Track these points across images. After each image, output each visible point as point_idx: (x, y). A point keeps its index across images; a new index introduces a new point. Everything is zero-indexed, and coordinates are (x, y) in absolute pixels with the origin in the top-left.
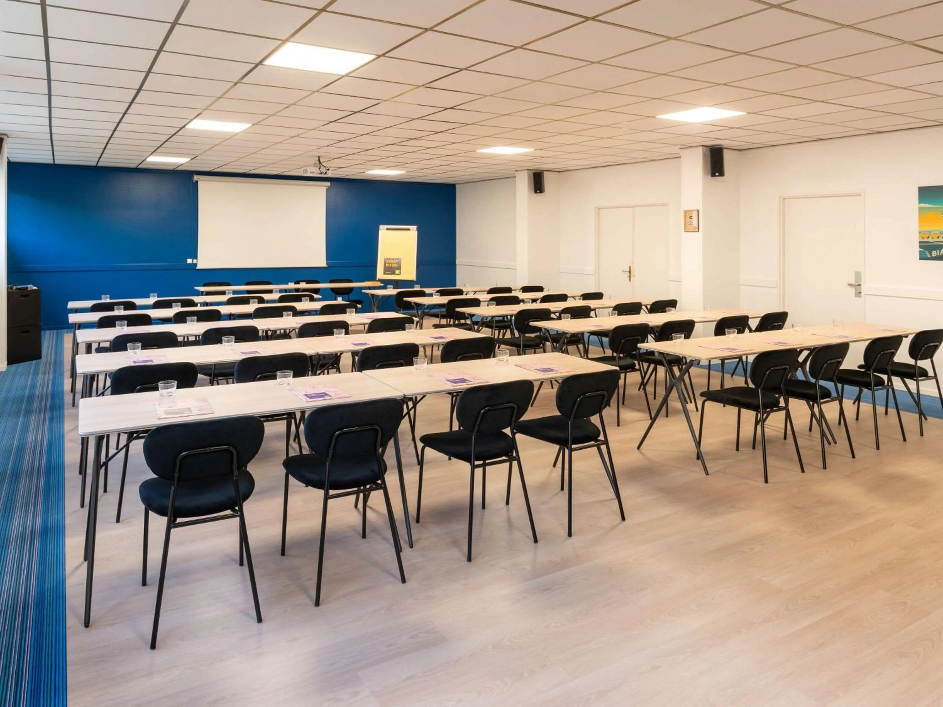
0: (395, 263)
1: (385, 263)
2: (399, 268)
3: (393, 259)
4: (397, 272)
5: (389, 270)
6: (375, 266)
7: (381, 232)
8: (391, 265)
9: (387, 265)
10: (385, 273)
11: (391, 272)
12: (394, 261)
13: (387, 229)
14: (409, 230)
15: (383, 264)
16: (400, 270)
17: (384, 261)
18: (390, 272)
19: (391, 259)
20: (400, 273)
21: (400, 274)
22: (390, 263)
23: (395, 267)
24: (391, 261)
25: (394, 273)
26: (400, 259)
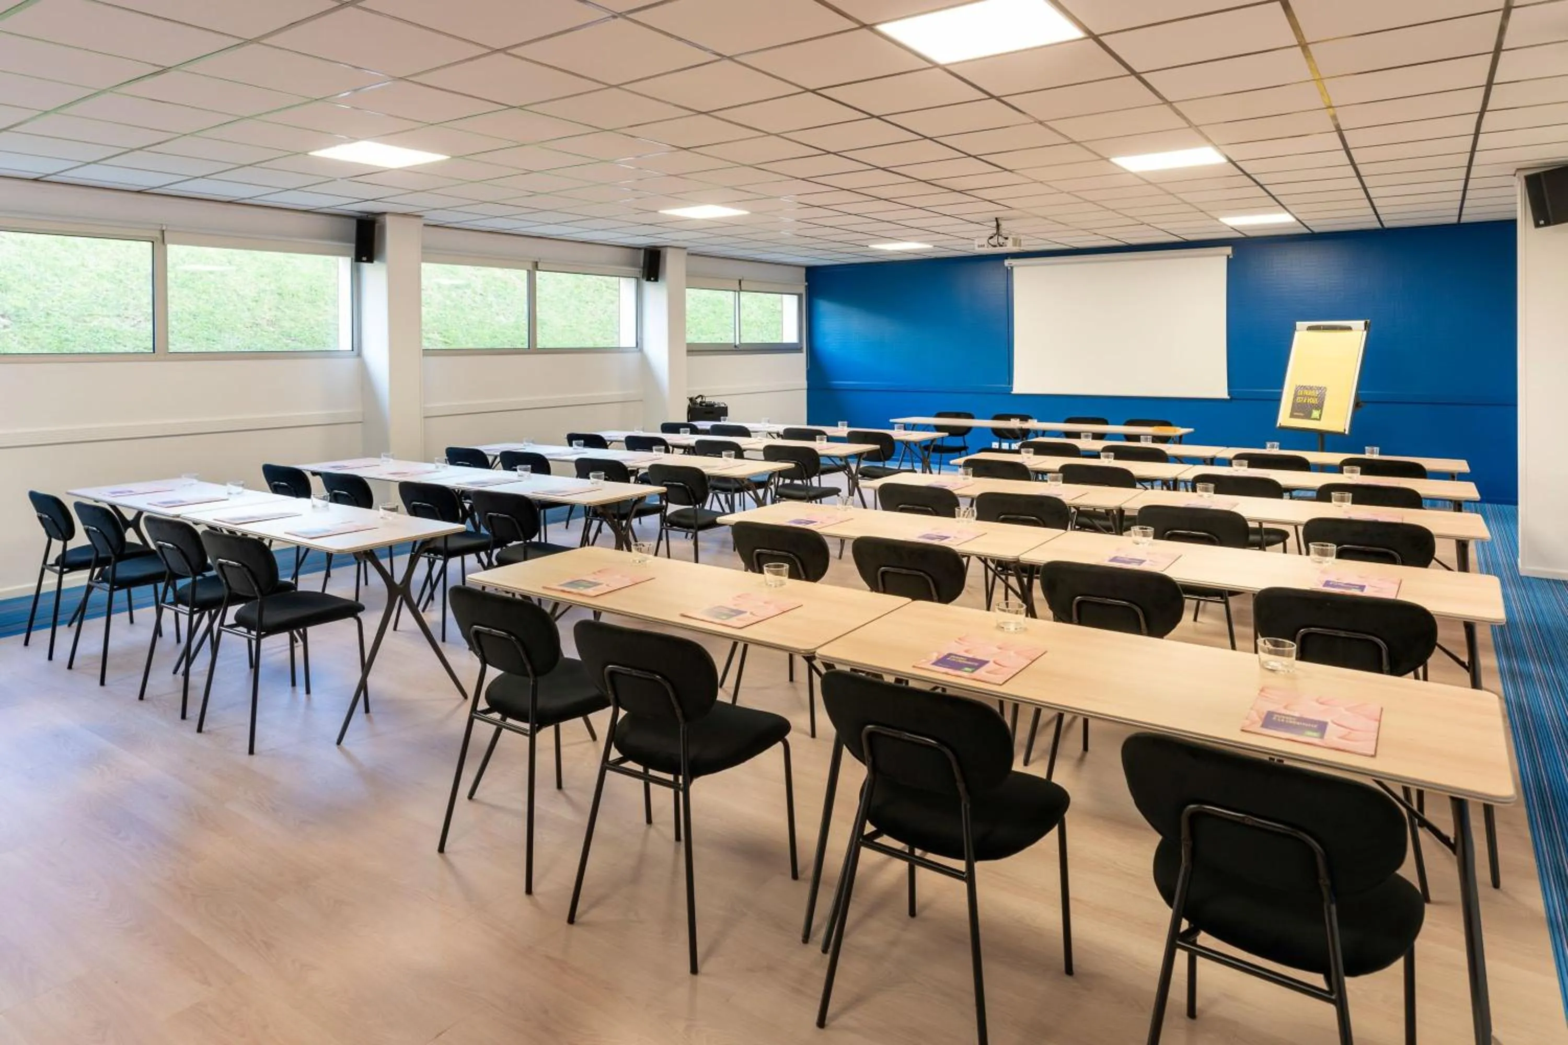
0: (1313, 397)
1: (1296, 396)
2: (1320, 407)
3: (1311, 388)
4: (1316, 414)
5: (1301, 409)
6: (1277, 400)
7: (1298, 336)
8: (1305, 400)
9: (1299, 400)
10: (1292, 416)
11: (1303, 412)
12: (1313, 392)
13: (1310, 328)
14: (1349, 329)
15: (1292, 397)
16: (1321, 412)
17: (1293, 393)
18: (1302, 414)
19: (1307, 389)
20: (1320, 416)
21: (1319, 419)
22: (1304, 396)
23: (1313, 404)
24: (1306, 393)
25: (1308, 416)
26: (1325, 388)
